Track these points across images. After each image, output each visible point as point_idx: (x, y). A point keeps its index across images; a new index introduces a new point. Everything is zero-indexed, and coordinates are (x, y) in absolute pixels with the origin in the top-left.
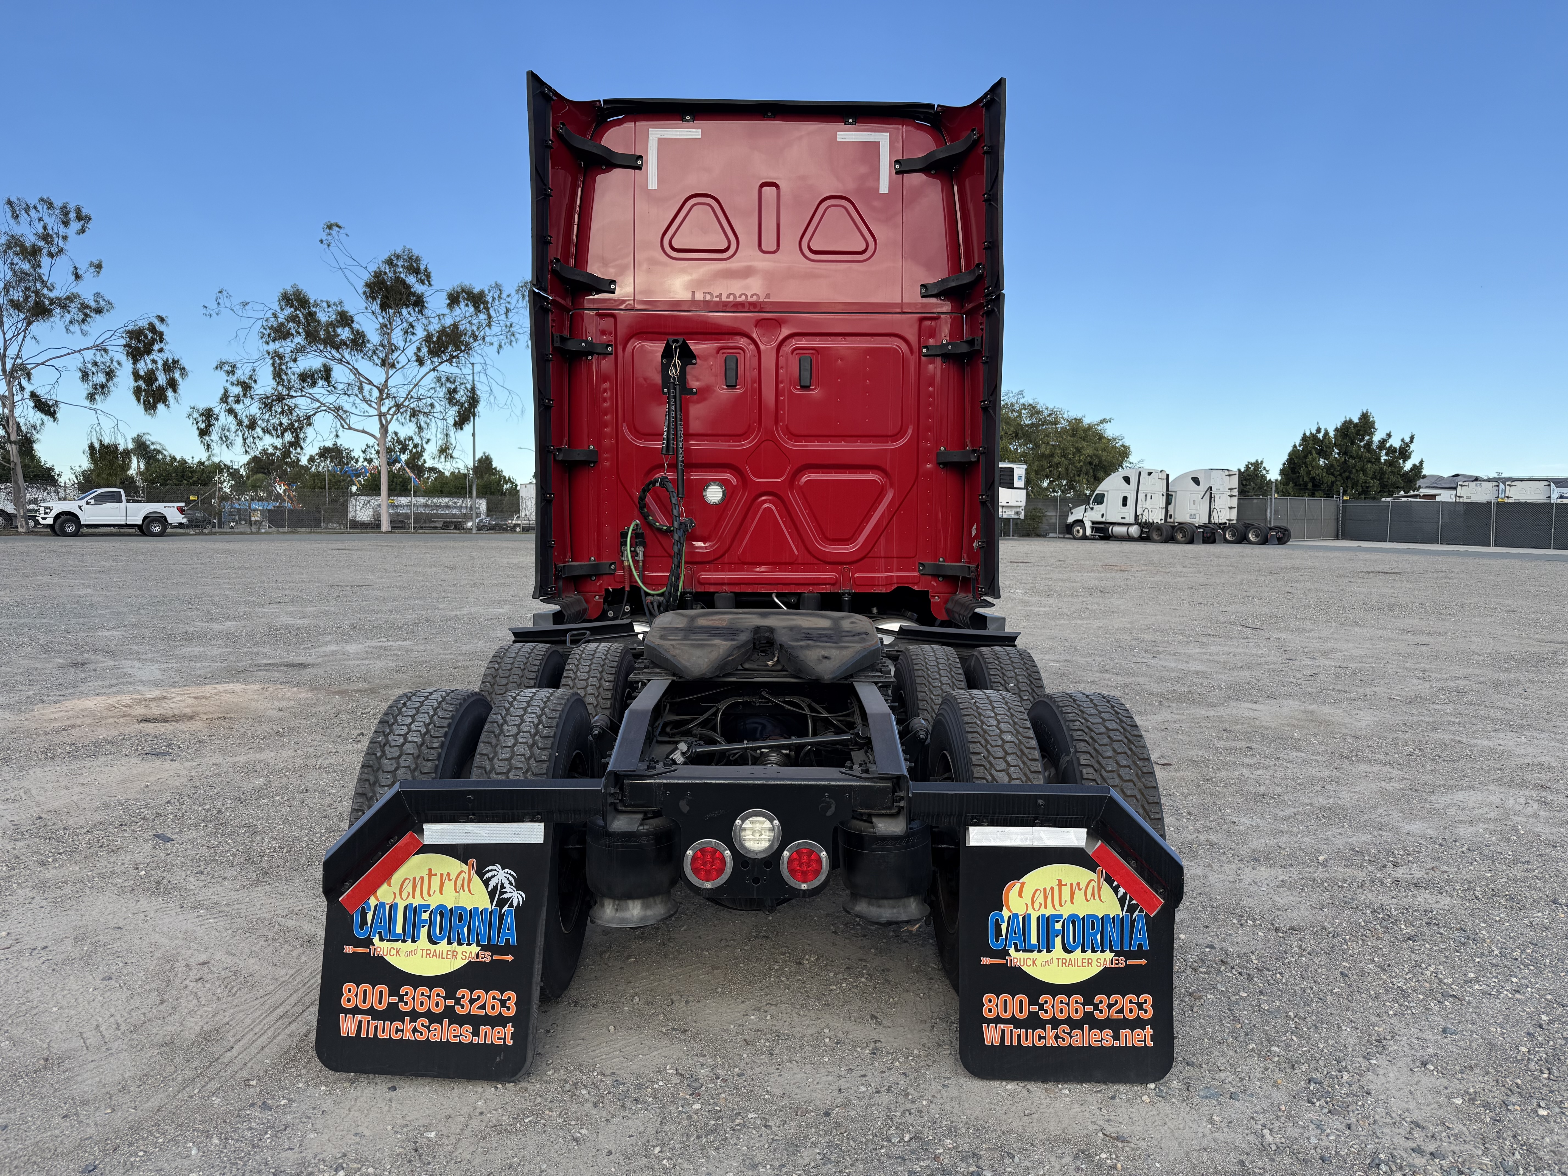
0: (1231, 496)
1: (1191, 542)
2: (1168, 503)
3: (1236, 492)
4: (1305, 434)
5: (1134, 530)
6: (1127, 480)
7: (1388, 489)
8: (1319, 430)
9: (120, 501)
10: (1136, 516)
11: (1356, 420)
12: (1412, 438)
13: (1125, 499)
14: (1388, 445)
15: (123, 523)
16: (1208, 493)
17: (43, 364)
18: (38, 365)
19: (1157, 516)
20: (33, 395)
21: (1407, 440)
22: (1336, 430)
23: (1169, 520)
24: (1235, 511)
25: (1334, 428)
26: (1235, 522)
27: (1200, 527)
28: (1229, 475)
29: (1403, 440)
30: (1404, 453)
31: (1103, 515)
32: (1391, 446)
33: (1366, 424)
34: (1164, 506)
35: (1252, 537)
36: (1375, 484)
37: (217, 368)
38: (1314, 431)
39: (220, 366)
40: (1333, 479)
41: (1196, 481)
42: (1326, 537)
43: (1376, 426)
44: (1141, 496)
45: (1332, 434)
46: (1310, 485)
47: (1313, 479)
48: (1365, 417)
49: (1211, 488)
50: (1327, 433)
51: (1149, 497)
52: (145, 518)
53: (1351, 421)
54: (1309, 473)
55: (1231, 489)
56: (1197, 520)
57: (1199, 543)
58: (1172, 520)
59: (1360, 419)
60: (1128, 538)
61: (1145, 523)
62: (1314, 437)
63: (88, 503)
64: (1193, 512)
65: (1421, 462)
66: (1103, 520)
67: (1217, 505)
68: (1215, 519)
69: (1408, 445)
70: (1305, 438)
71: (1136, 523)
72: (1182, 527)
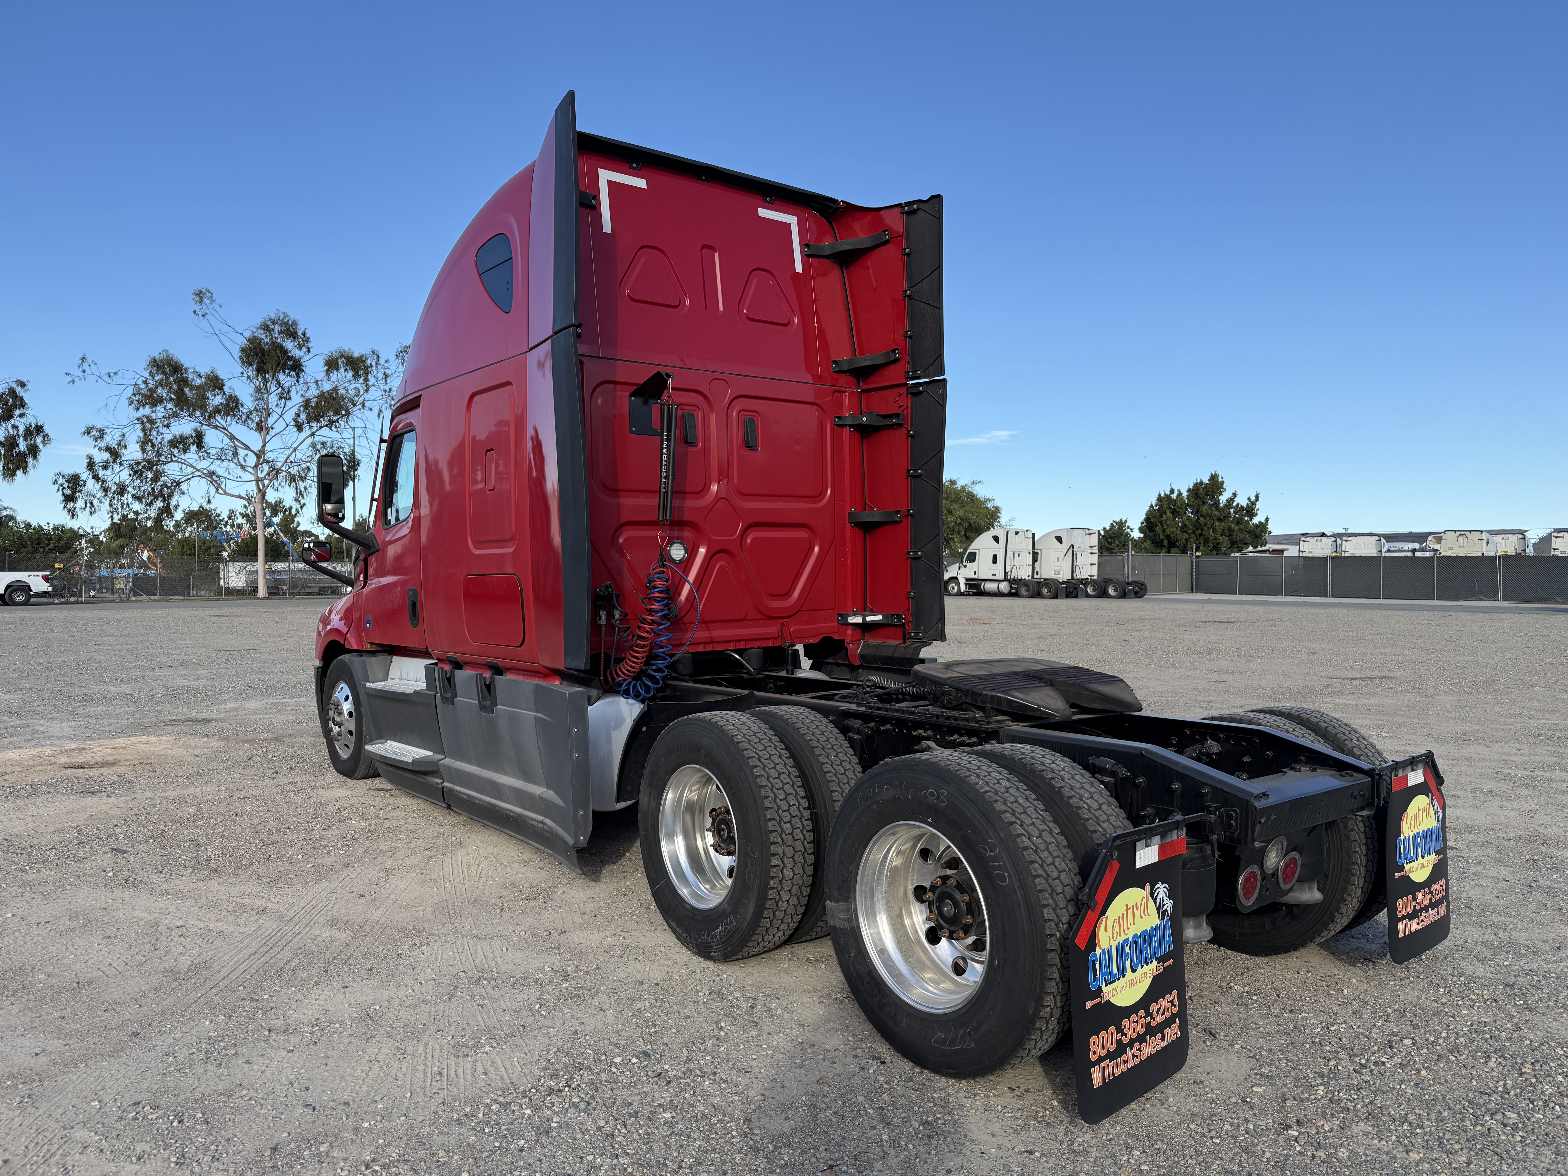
0: (1092, 553)
1: (1056, 597)
2: (1035, 560)
3: (1096, 550)
4: (1160, 495)
5: (1004, 587)
6: (996, 539)
7: (1237, 545)
8: (1172, 491)
10: (1006, 573)
11: (1206, 480)
12: (1257, 497)
13: (995, 557)
14: (1235, 504)
16: (1071, 550)
19: (1025, 573)
21: (1253, 499)
22: (1189, 490)
23: (1036, 576)
24: (1096, 568)
25: (1187, 489)
26: (1096, 577)
27: (1063, 583)
28: (1090, 534)
29: (1249, 499)
30: (1250, 511)
31: (975, 573)
32: (1238, 504)
33: (1215, 485)
34: (1031, 563)
35: (1111, 591)
36: (1225, 541)
37: (84, 433)
38: (1168, 492)
39: (88, 432)
40: (1187, 536)
41: (1059, 539)
42: (1182, 590)
43: (1225, 486)
44: (1010, 554)
45: (1185, 494)
46: (1166, 542)
47: (1168, 537)
48: (1214, 478)
49: (1072, 546)
50: (1180, 494)
51: (1016, 555)
52: (8, 587)
53: (1201, 483)
54: (1164, 530)
55: (1091, 547)
56: (1061, 576)
57: (1062, 598)
58: (1038, 577)
59: (1209, 480)
60: (999, 594)
61: (1014, 580)
62: (1168, 497)
64: (1058, 569)
65: (1267, 520)
66: (976, 577)
67: (1080, 561)
68: (1078, 575)
69: (1253, 504)
70: (1160, 499)
71: (1006, 580)
72: (1047, 582)
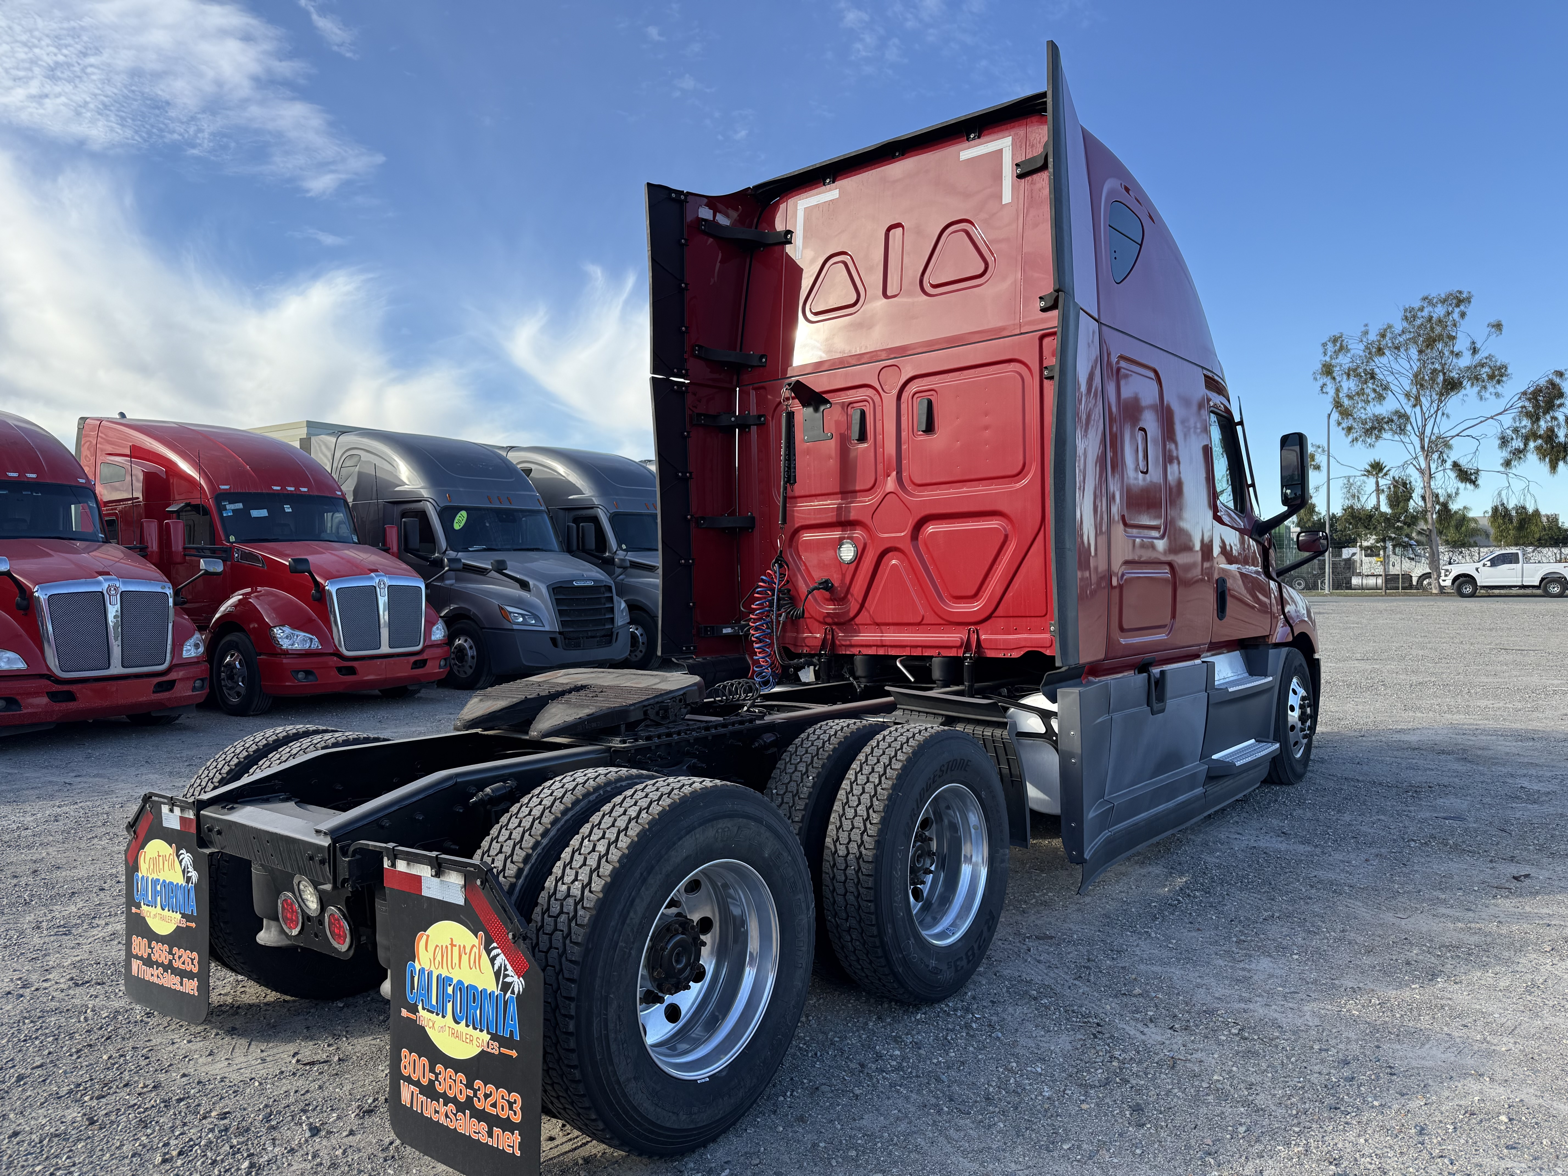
9: (1517, 562)
15: (1520, 584)
17: (1458, 435)
18: (1453, 437)
20: (1456, 465)
52: (1543, 579)
63: (1484, 565)
